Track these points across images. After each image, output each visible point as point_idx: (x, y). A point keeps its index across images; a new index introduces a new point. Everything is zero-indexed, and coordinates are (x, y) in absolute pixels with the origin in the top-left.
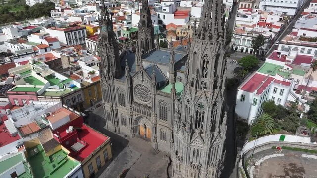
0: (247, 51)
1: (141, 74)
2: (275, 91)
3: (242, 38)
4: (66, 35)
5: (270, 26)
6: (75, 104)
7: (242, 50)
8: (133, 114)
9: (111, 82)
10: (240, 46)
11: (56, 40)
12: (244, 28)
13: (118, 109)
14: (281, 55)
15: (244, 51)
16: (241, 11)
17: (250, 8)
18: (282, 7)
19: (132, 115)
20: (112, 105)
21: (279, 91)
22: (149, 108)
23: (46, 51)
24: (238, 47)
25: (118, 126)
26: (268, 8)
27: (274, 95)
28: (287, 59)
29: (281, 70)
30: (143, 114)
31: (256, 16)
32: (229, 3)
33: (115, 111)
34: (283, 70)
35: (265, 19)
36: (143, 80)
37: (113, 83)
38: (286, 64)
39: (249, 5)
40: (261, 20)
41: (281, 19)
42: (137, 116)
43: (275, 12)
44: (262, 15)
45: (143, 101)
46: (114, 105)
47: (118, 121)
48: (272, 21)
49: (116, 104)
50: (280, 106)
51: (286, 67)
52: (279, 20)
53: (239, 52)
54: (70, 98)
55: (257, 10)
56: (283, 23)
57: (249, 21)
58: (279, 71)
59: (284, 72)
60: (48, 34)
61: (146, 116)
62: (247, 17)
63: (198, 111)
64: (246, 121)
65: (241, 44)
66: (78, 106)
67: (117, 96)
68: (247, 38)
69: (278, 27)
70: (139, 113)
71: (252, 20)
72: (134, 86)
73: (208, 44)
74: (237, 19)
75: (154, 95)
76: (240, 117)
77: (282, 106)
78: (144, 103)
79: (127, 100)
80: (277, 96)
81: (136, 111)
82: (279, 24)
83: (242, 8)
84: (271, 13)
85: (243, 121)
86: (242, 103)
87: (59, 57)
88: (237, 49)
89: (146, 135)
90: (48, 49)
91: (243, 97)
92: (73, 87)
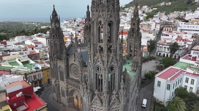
0: (167, 55)
1: (74, 55)
2: (187, 81)
3: (164, 47)
4: (46, 41)
5: (185, 41)
6: (36, 80)
7: (164, 55)
8: (69, 87)
9: (55, 62)
10: (162, 52)
11: (40, 43)
12: (165, 41)
13: (60, 83)
14: (192, 57)
15: (166, 56)
16: (164, 32)
17: (171, 30)
18: (193, 30)
19: (67, 88)
20: (56, 81)
21: (190, 81)
22: (78, 82)
23: (33, 49)
24: (161, 53)
25: (60, 97)
26: (183, 31)
27: (186, 84)
28: (197, 60)
29: (192, 66)
30: (75, 87)
31: (175, 35)
32: (157, 28)
33: (57, 85)
34: (193, 67)
35: (181, 37)
36: (75, 60)
37: (57, 63)
38: (195, 63)
39: (170, 29)
40: (178, 38)
41: (193, 37)
42: (71, 89)
43: (188, 33)
44: (179, 35)
45: (76, 77)
46: (57, 81)
47: (60, 93)
48: (186, 38)
49: (58, 79)
50: (191, 93)
51: (196, 65)
52: (191, 37)
53: (162, 56)
54: (32, 75)
55: (176, 32)
56: (195, 39)
57: (170, 38)
58: (191, 67)
59: (194, 68)
60: (37, 40)
61: (77, 89)
62: (168, 36)
63: (97, 74)
64: (163, 104)
65: (163, 51)
66: (38, 82)
67: (59, 72)
68: (167, 47)
69: (191, 41)
70: (72, 87)
71: (172, 37)
72: (70, 65)
73: (101, 12)
74: (162, 37)
75: (81, 71)
76: (158, 100)
77: (193, 93)
78: (76, 78)
80: (189, 85)
81: (70, 85)
82: (192, 40)
83: (165, 30)
84: (186, 33)
85: (161, 103)
86: (158, 87)
87: (38, 52)
88: (160, 54)
89: (78, 106)
90: (34, 48)
91: (159, 83)
92: (37, 68)
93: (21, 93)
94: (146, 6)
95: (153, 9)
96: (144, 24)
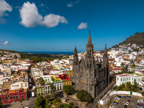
8: (79, 75)
11: (66, 62)
24: (130, 70)
25: (76, 80)
32: (134, 58)
33: (75, 75)
36: (82, 64)
37: (75, 66)
38: (141, 73)
46: (75, 73)
67: (76, 70)
70: (81, 75)
72: (80, 66)
78: (82, 71)
79: (78, 71)
87: (66, 66)
89: (82, 83)
91: (118, 78)
92: (67, 70)
93: (63, 75)
94: (134, 44)
95: (140, 46)
96: (126, 56)
